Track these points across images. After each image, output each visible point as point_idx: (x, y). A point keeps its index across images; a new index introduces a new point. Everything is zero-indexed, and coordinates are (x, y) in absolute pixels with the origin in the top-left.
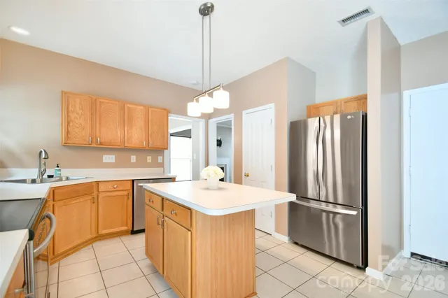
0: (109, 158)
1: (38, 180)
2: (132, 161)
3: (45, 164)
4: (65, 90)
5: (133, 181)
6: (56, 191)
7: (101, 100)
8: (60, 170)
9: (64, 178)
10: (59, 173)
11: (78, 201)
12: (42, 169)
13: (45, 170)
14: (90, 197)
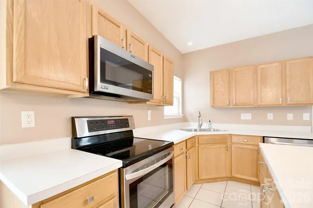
0: (246, 116)
1: (198, 130)
2: (268, 118)
3: (202, 120)
4: (212, 70)
5: (264, 137)
6: (199, 138)
7: (236, 70)
8: (211, 124)
9: (212, 130)
10: (210, 126)
11: (215, 147)
12: (200, 123)
13: (202, 124)
14: (225, 146)
